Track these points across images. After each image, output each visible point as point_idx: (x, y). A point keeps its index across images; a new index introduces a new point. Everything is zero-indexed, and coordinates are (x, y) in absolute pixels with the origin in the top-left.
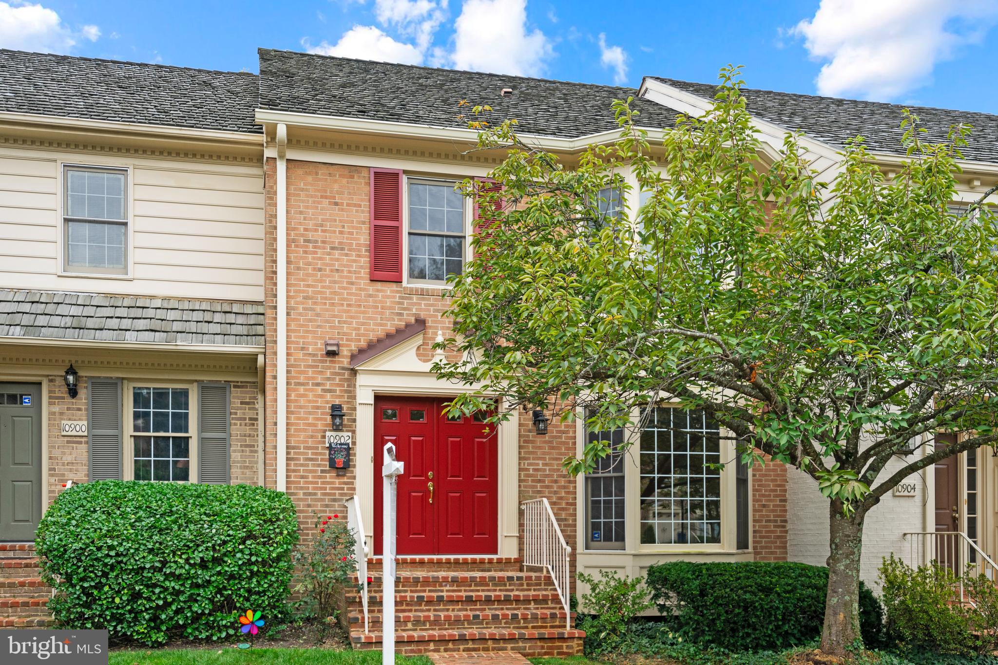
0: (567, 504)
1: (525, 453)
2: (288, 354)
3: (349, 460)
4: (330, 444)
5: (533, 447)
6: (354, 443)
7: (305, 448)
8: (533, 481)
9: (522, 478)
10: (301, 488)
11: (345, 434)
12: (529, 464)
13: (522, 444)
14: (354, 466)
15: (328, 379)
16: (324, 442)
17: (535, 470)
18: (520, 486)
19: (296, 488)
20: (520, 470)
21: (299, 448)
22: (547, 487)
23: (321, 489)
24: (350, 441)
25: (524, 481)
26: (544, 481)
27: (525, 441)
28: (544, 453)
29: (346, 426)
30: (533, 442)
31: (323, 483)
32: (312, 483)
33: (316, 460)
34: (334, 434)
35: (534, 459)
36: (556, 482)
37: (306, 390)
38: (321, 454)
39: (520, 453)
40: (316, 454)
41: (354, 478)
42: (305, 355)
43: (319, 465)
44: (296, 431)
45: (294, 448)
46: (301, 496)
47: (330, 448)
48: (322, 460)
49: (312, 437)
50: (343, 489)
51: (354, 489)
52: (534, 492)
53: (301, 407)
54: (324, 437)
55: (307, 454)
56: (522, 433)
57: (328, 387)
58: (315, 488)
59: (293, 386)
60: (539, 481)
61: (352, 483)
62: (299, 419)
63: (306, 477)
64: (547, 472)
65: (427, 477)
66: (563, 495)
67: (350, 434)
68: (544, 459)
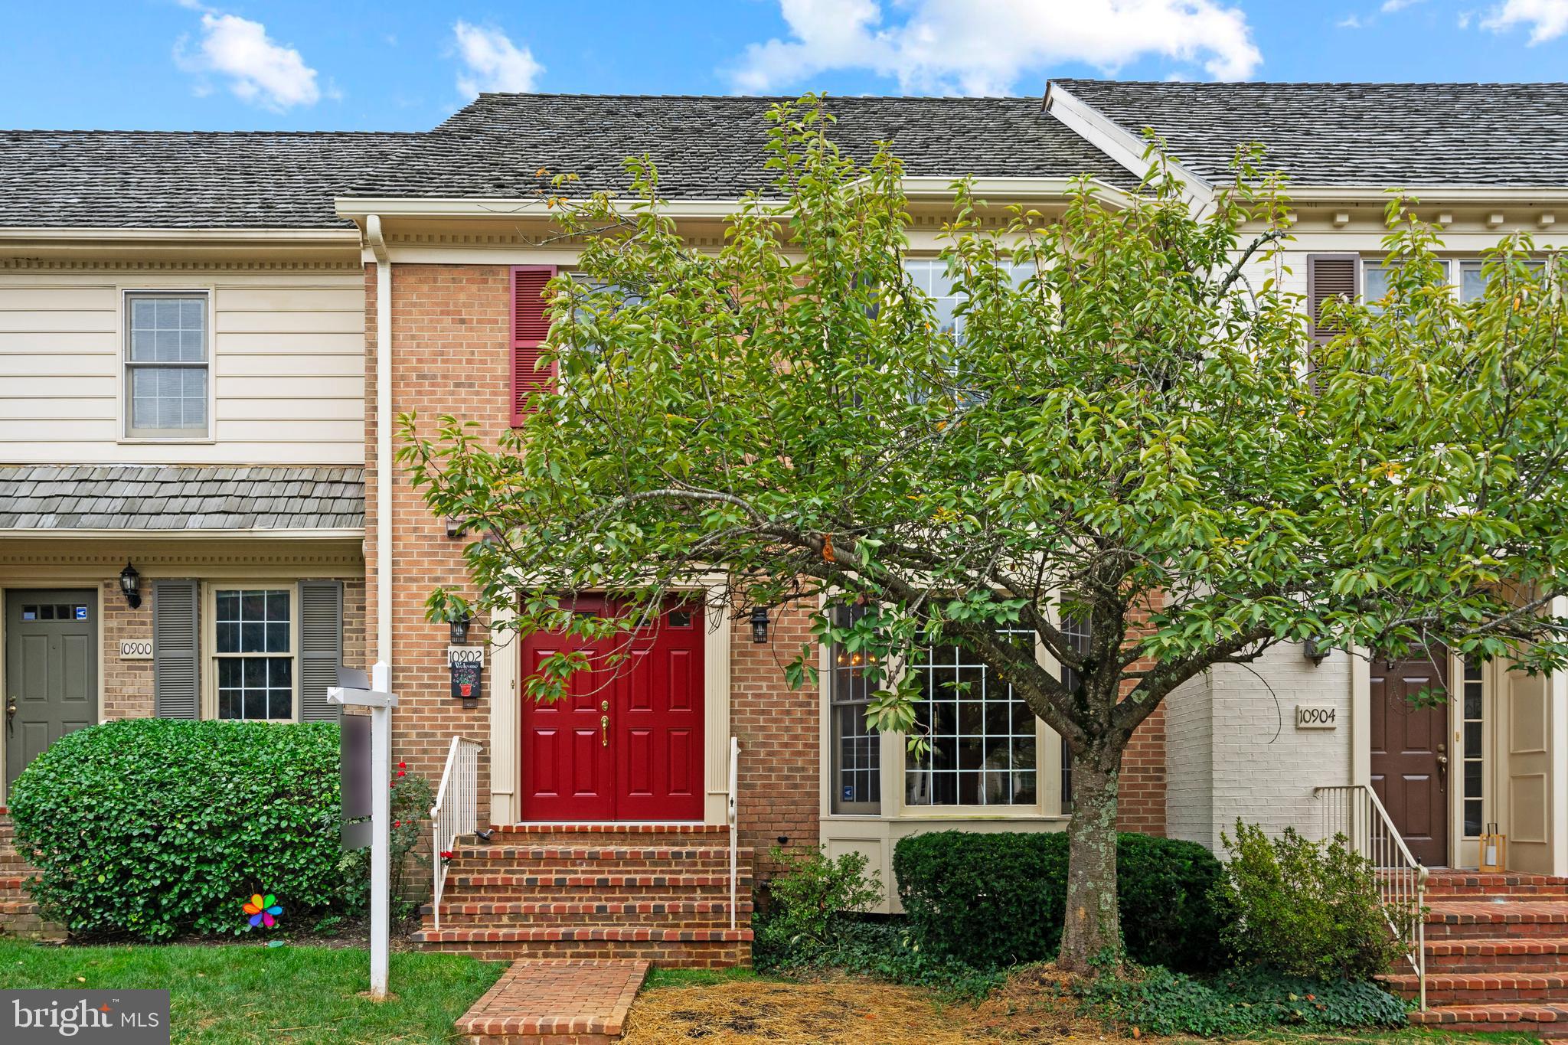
0: (806, 745)
1: (741, 671)
2: (394, 538)
3: (481, 686)
4: (453, 664)
5: (752, 662)
6: (488, 662)
7: (419, 670)
8: (753, 712)
9: (737, 707)
10: (414, 727)
11: (474, 649)
12: (746, 688)
13: (736, 657)
14: (489, 694)
15: (451, 571)
16: (445, 662)
17: (755, 696)
18: (732, 720)
19: (407, 727)
20: (733, 696)
21: (410, 670)
22: (775, 721)
23: (442, 727)
24: (481, 659)
25: (739, 712)
26: (770, 713)
27: (741, 654)
28: (770, 671)
29: (475, 637)
30: (752, 654)
31: (444, 719)
32: (428, 719)
33: (435, 686)
34: (459, 649)
35: (754, 679)
36: (788, 713)
37: (419, 588)
38: (441, 678)
39: (732, 671)
40: (435, 678)
41: (489, 711)
42: (419, 538)
43: (439, 694)
44: (406, 645)
45: (403, 670)
46: (414, 738)
47: (453, 669)
48: (443, 686)
49: (429, 654)
50: (472, 727)
51: (488, 727)
52: (754, 728)
53: (413, 612)
54: (445, 653)
55: (422, 677)
56: (737, 641)
57: (451, 583)
58: (432, 727)
59: (402, 583)
60: (763, 712)
61: (486, 719)
62: (411, 629)
63: (421, 711)
64: (775, 699)
65: (599, 708)
66: (799, 731)
67: (481, 649)
68: (770, 679)
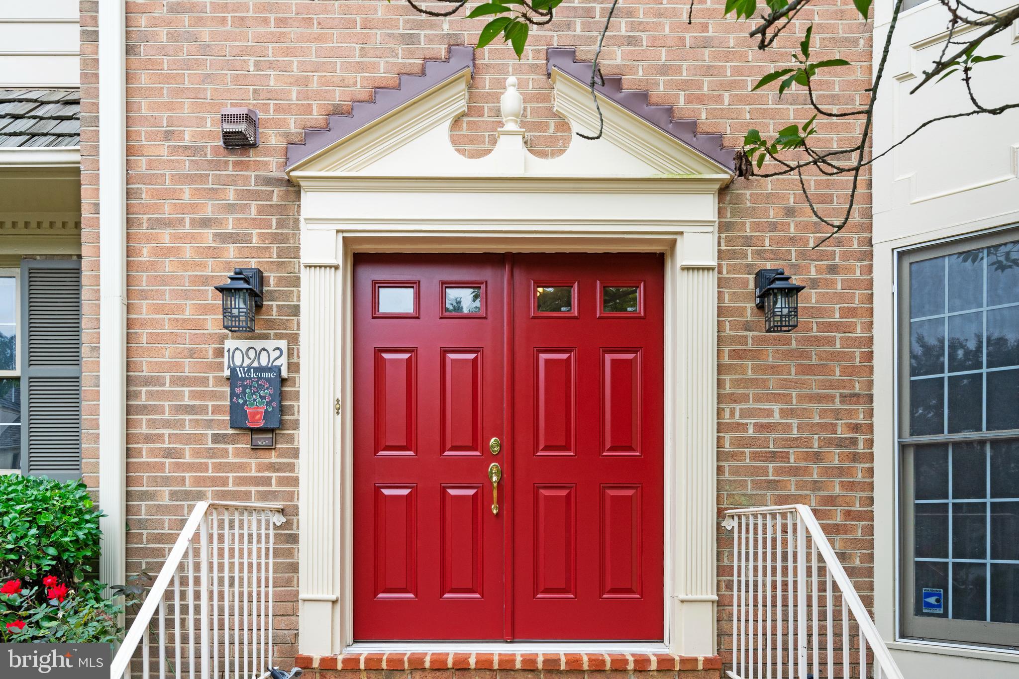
0: (848, 514)
1: (736, 383)
2: (130, 151)
3: (282, 410)
4: (233, 370)
5: (755, 369)
6: (294, 367)
7: (175, 381)
8: (755, 456)
9: (727, 447)
10: (166, 481)
11: (270, 344)
12: (744, 414)
13: (726, 360)
14: (296, 425)
15: (230, 208)
16: (220, 367)
17: (760, 427)
18: (720, 470)
19: (154, 481)
20: (720, 427)
21: (159, 381)
22: (795, 471)
23: (214, 481)
24: (283, 362)
25: (732, 456)
26: (785, 457)
27: (735, 354)
28: (786, 384)
29: (271, 324)
30: (755, 355)
31: (218, 467)
32: (191, 467)
33: (203, 410)
34: (243, 344)
35: (758, 399)
36: (817, 457)
37: (176, 238)
38: (214, 395)
39: (720, 384)
40: (202, 395)
41: (295, 453)
42: (174, 150)
43: (209, 424)
44: (152, 338)
45: (147, 382)
46: (166, 501)
47: (233, 379)
48: (216, 410)
49: (192, 354)
50: (267, 481)
51: (295, 481)
52: (757, 485)
53: (164, 281)
54: (220, 353)
55: (180, 395)
56: (728, 332)
57: (230, 229)
58: (198, 481)
59: (144, 230)
60: (773, 456)
61: (291, 467)
62: (159, 309)
63: (178, 454)
64: (795, 433)
65: (485, 450)
66: (837, 490)
67: (283, 344)
68: (786, 399)
